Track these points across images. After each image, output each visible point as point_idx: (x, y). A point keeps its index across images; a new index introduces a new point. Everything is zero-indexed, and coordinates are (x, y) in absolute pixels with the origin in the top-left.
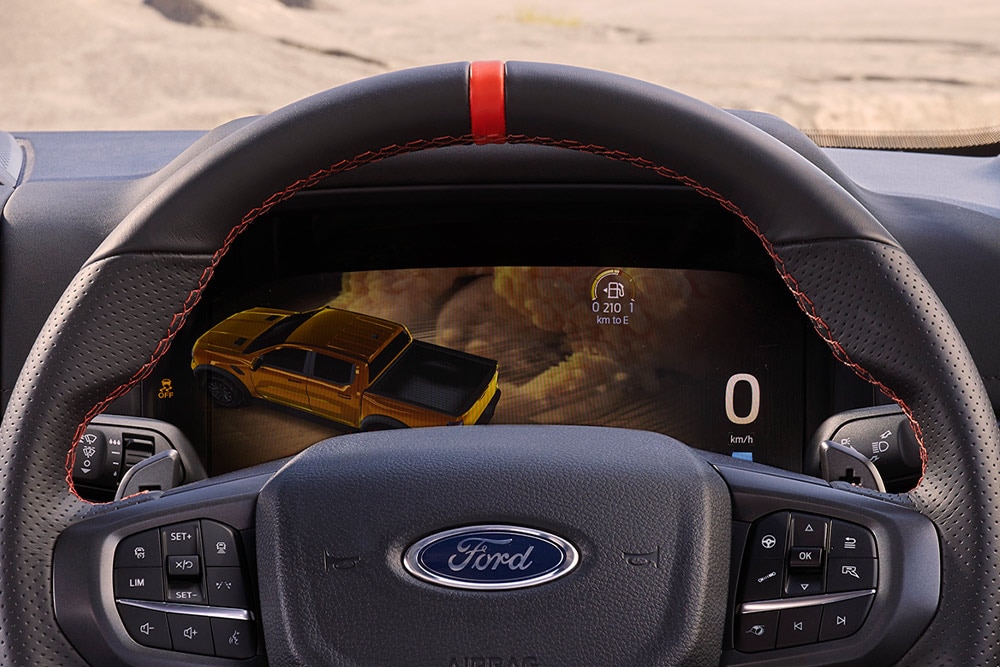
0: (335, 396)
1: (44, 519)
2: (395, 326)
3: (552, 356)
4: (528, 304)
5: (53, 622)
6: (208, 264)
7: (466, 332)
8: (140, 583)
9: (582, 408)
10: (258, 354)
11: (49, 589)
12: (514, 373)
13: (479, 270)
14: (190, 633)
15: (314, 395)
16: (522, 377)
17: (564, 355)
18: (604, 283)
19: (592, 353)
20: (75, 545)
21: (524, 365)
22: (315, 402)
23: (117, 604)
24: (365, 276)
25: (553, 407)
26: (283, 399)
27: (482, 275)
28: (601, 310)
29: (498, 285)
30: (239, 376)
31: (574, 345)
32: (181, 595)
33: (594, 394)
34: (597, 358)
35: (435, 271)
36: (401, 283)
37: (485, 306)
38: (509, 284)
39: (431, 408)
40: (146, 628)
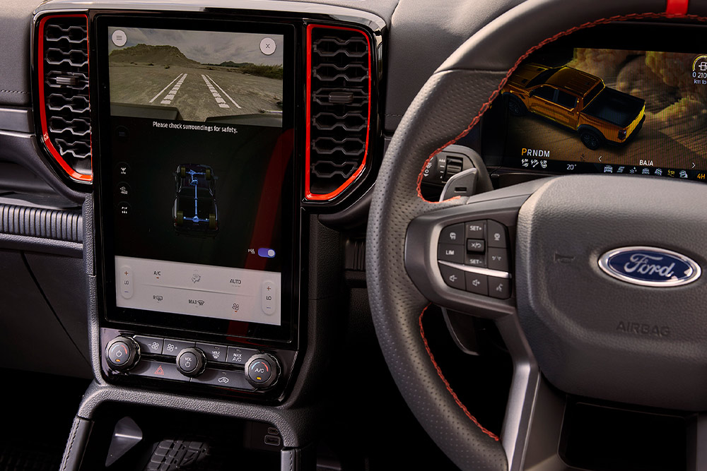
0: (566, 113)
1: (403, 212)
2: (597, 79)
3: (672, 99)
4: (661, 71)
5: (404, 269)
6: (504, 76)
7: (631, 84)
8: (451, 253)
9: (685, 127)
10: (532, 89)
11: (402, 251)
12: (653, 107)
13: (639, 52)
14: (476, 283)
15: (557, 112)
16: (656, 109)
17: (677, 99)
18: (699, 63)
19: (691, 99)
20: (418, 228)
21: (658, 103)
22: (557, 116)
23: (438, 263)
24: (584, 51)
25: (670, 126)
26: (543, 113)
27: (640, 55)
28: (697, 76)
29: (648, 61)
30: (523, 100)
31: (682, 94)
32: (473, 262)
33: (692, 120)
34: (693, 101)
35: (617, 51)
36: (600, 57)
37: (641, 71)
38: (653, 60)
39: (612, 122)
40: (452, 278)
